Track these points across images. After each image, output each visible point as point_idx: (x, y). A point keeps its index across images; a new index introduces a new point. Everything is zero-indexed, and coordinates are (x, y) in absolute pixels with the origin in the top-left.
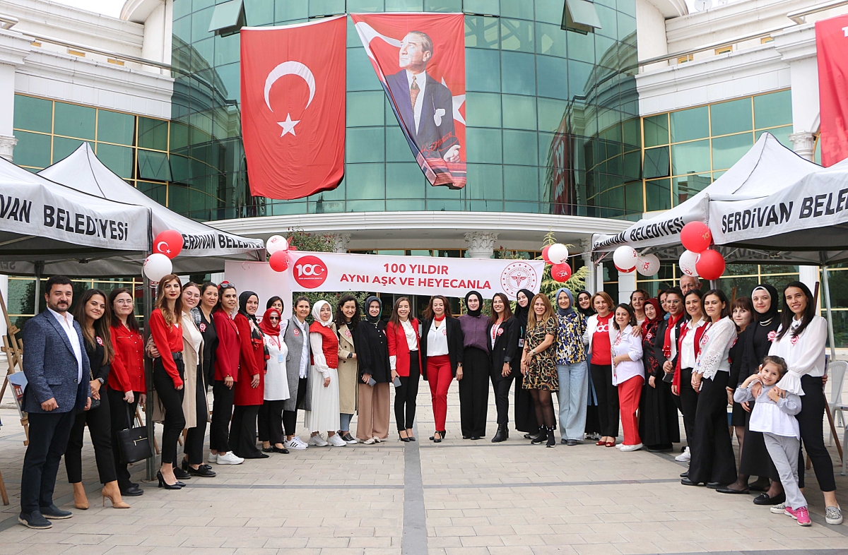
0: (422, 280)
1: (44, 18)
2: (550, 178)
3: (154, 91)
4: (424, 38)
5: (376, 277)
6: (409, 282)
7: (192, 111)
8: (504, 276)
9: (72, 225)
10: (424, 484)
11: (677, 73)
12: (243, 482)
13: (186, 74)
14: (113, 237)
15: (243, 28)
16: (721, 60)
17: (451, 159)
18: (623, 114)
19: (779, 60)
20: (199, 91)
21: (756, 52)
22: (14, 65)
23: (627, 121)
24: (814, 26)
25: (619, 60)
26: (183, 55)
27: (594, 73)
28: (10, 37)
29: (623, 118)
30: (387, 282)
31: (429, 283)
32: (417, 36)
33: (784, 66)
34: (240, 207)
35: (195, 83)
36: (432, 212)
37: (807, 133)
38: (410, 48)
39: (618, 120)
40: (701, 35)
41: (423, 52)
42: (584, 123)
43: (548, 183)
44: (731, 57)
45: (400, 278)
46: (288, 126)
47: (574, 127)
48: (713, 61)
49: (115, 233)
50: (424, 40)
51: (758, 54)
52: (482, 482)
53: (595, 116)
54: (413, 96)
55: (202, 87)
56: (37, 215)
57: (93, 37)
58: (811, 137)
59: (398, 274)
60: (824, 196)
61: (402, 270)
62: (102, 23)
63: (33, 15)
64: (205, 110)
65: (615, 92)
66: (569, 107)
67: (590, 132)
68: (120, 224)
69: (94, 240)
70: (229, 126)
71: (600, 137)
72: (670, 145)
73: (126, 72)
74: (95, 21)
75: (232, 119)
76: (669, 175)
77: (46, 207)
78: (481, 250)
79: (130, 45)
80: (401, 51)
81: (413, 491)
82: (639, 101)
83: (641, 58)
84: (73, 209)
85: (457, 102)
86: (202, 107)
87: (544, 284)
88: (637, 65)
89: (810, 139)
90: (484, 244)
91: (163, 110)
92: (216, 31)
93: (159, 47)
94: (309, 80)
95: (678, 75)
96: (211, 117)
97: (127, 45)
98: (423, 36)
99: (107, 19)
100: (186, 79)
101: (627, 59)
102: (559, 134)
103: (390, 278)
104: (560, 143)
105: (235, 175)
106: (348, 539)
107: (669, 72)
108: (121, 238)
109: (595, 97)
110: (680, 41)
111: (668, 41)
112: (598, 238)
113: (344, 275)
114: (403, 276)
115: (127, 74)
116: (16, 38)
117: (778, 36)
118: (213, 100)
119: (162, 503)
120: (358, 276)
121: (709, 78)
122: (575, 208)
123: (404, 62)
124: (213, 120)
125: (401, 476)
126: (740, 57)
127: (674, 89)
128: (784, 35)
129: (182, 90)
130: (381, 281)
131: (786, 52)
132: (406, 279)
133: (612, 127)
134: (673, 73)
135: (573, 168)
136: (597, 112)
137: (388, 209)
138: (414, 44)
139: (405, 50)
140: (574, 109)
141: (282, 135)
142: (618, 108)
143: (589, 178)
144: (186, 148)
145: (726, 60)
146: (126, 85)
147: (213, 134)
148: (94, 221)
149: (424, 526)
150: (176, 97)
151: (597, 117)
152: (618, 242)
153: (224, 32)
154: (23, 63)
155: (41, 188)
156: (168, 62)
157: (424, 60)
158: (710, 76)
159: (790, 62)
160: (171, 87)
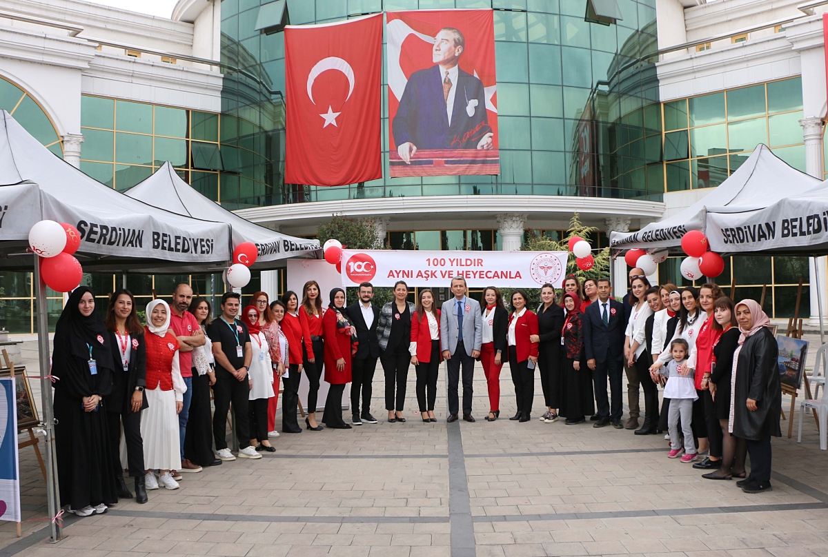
0: (461, 272)
1: (104, 22)
2: (576, 158)
3: (205, 87)
4: (456, 33)
5: (420, 271)
6: (449, 274)
7: (240, 104)
8: (533, 266)
9: (173, 246)
10: (465, 453)
11: (695, 60)
12: (313, 453)
13: (235, 70)
14: (203, 252)
15: (287, 27)
16: (736, 48)
17: (485, 147)
18: (644, 100)
19: (789, 49)
20: (246, 85)
21: (768, 41)
22: (80, 69)
23: (648, 106)
24: (822, 17)
25: (640, 47)
26: (231, 51)
27: (616, 59)
28: (77, 44)
29: (644, 104)
30: (429, 275)
31: (467, 275)
32: (450, 32)
33: (795, 54)
34: (286, 193)
35: (243, 77)
36: (465, 196)
37: (816, 118)
38: (444, 44)
39: (640, 105)
40: (718, 23)
41: (455, 47)
42: (607, 108)
43: (574, 162)
44: (746, 46)
45: (441, 272)
46: (330, 117)
47: (598, 111)
48: (728, 50)
49: (204, 249)
50: (457, 36)
51: (770, 43)
52: (514, 451)
53: (618, 101)
54: (445, 90)
55: (249, 81)
56: (148, 240)
57: (147, 37)
58: (820, 122)
59: (439, 268)
60: (796, 220)
61: (443, 264)
62: (156, 24)
63: (95, 20)
64: (254, 103)
65: (637, 78)
66: (593, 92)
67: (613, 117)
68: (208, 240)
69: (188, 257)
70: (275, 117)
71: (623, 122)
72: (688, 129)
73: (179, 70)
74: (149, 23)
75: (277, 110)
76: (688, 158)
77: (154, 233)
78: (512, 231)
79: (181, 44)
80: (435, 48)
81: (456, 459)
82: (660, 87)
83: (661, 47)
84: (173, 232)
85: (488, 93)
86: (250, 101)
87: (570, 264)
88: (658, 53)
89: (819, 124)
90: (515, 225)
91: (213, 103)
92: (261, 30)
93: (208, 43)
94: (348, 74)
95: (696, 63)
96: (258, 109)
97: (178, 43)
98: (455, 32)
99: (161, 20)
100: (235, 74)
101: (648, 46)
102: (583, 120)
103: (432, 271)
104: (586, 126)
105: (280, 164)
106: (405, 500)
107: (687, 60)
108: (208, 253)
109: (617, 84)
110: (699, 28)
111: (687, 29)
112: (615, 236)
113: (391, 271)
114: (444, 269)
115: (181, 72)
116: (82, 45)
117: (789, 27)
118: (260, 93)
119: (250, 471)
120: (404, 272)
121: (725, 66)
122: (600, 190)
123: (437, 57)
124: (260, 112)
125: (445, 447)
126: (754, 46)
127: (692, 76)
128: (794, 26)
129: (231, 85)
130: (424, 275)
131: (796, 41)
132: (446, 272)
133: (634, 112)
134: (691, 61)
135: (597, 152)
136: (620, 97)
137: (424, 194)
138: (447, 40)
139: (438, 46)
140: (597, 94)
141: (325, 126)
142: (639, 95)
143: (613, 160)
144: (235, 139)
145: (741, 49)
146: (180, 82)
147: (260, 124)
148: (188, 240)
149: (467, 489)
150: (225, 92)
151: (620, 102)
152: (632, 241)
153: (269, 31)
154: (89, 67)
155: (150, 218)
156: (217, 58)
157: (457, 55)
158: (725, 64)
159: (800, 51)
160: (220, 82)
